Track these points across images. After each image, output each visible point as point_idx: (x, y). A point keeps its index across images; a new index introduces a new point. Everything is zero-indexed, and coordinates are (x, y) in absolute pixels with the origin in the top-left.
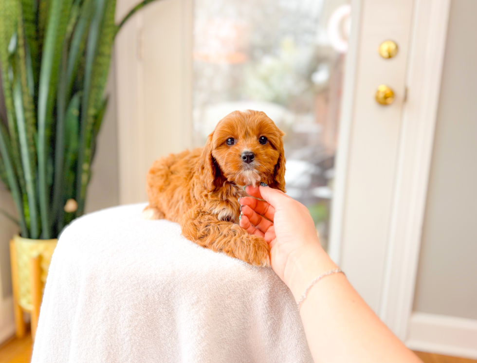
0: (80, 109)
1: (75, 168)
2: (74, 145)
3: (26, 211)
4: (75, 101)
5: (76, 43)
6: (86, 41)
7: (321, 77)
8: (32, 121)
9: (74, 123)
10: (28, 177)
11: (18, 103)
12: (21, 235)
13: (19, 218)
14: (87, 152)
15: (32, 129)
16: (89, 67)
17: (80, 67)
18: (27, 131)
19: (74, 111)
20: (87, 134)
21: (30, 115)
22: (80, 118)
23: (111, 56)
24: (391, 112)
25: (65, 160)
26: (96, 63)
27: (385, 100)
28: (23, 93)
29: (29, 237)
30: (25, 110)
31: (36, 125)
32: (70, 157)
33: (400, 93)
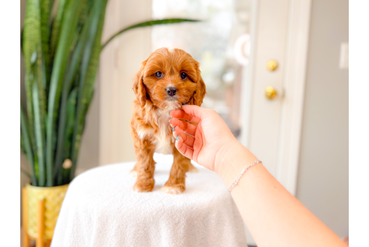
0: (77, 99)
1: (71, 138)
2: (71, 122)
3: (36, 167)
4: (74, 94)
5: (76, 57)
6: (82, 56)
7: (229, 77)
8: (44, 107)
9: (72, 109)
10: (40, 144)
11: (36, 95)
12: (31, 184)
13: (31, 173)
14: (79, 127)
15: (44, 112)
16: (84, 72)
17: (78, 73)
18: (40, 113)
19: (72, 101)
20: (80, 116)
21: (43, 103)
22: (76, 105)
23: (98, 66)
24: (275, 104)
25: (65, 132)
26: (88, 70)
27: (272, 96)
28: (39, 89)
29: (38, 185)
30: (40, 100)
31: (47, 110)
32: (69, 131)
33: (280, 92)
